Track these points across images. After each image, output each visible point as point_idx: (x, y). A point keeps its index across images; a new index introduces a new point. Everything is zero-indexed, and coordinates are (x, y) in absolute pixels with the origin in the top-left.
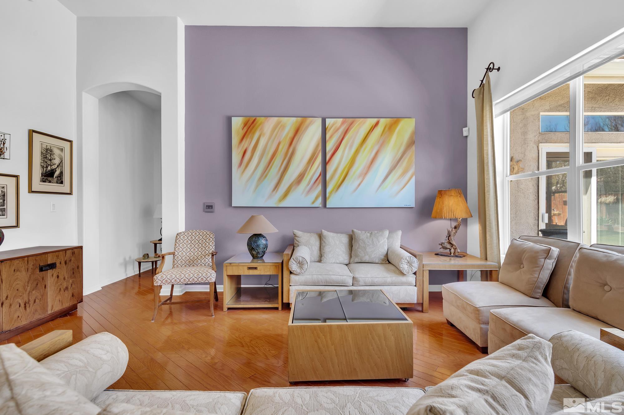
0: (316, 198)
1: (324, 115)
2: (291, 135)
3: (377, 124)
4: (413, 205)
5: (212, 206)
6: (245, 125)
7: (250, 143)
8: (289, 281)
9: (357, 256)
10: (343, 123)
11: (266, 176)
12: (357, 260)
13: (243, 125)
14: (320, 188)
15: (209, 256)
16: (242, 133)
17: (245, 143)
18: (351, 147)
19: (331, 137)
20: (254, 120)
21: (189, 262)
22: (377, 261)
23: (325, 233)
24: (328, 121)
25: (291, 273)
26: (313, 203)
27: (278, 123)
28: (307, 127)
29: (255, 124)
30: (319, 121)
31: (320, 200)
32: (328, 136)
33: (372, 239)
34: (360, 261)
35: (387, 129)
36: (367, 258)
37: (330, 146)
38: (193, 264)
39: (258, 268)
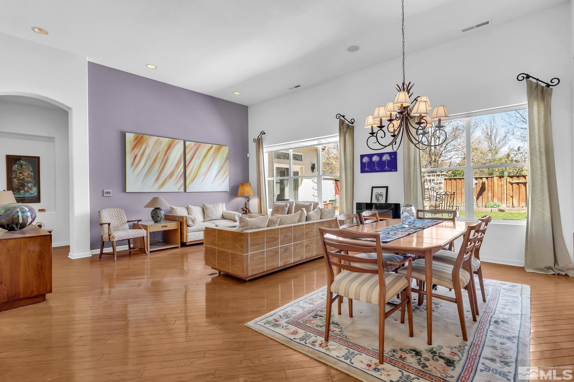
0: (181, 187)
1: (185, 139)
2: (166, 148)
3: (212, 147)
4: (228, 191)
5: (110, 192)
6: (136, 139)
7: (139, 151)
8: (187, 230)
9: (208, 217)
10: (195, 145)
11: (150, 173)
12: (209, 219)
13: (134, 139)
14: (182, 181)
15: (126, 224)
16: (133, 144)
17: (136, 151)
18: (199, 158)
19: (189, 152)
20: (142, 137)
21: (114, 228)
22: (219, 219)
23: (190, 206)
24: (187, 142)
25: (188, 226)
26: (179, 189)
27: (157, 141)
28: (175, 145)
29: (143, 139)
30: (182, 142)
31: (183, 188)
32: (187, 151)
33: (215, 208)
34: (210, 219)
35: (216, 151)
36: (214, 218)
37: (188, 157)
38: (117, 230)
39: (168, 226)
